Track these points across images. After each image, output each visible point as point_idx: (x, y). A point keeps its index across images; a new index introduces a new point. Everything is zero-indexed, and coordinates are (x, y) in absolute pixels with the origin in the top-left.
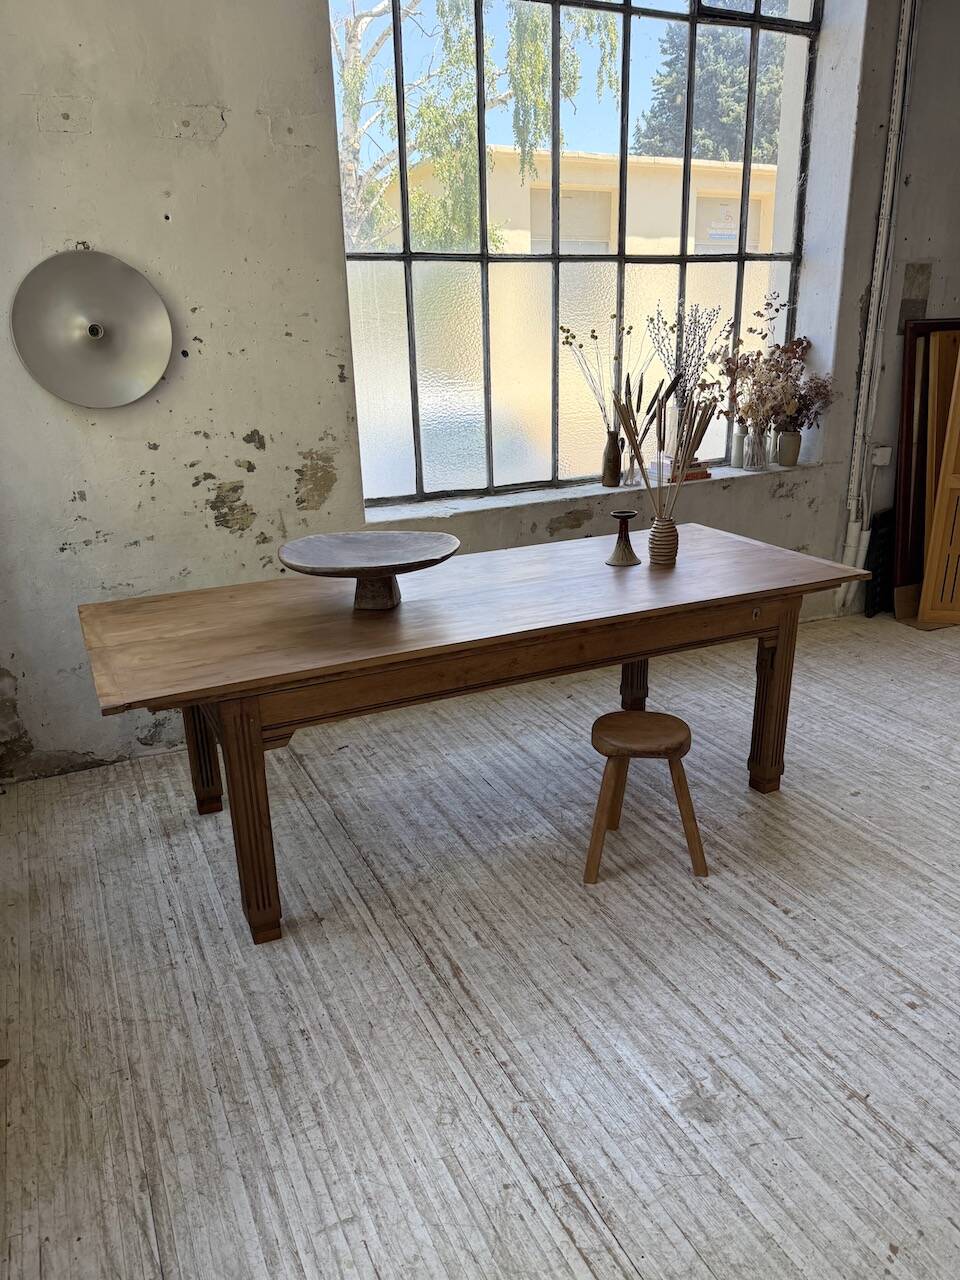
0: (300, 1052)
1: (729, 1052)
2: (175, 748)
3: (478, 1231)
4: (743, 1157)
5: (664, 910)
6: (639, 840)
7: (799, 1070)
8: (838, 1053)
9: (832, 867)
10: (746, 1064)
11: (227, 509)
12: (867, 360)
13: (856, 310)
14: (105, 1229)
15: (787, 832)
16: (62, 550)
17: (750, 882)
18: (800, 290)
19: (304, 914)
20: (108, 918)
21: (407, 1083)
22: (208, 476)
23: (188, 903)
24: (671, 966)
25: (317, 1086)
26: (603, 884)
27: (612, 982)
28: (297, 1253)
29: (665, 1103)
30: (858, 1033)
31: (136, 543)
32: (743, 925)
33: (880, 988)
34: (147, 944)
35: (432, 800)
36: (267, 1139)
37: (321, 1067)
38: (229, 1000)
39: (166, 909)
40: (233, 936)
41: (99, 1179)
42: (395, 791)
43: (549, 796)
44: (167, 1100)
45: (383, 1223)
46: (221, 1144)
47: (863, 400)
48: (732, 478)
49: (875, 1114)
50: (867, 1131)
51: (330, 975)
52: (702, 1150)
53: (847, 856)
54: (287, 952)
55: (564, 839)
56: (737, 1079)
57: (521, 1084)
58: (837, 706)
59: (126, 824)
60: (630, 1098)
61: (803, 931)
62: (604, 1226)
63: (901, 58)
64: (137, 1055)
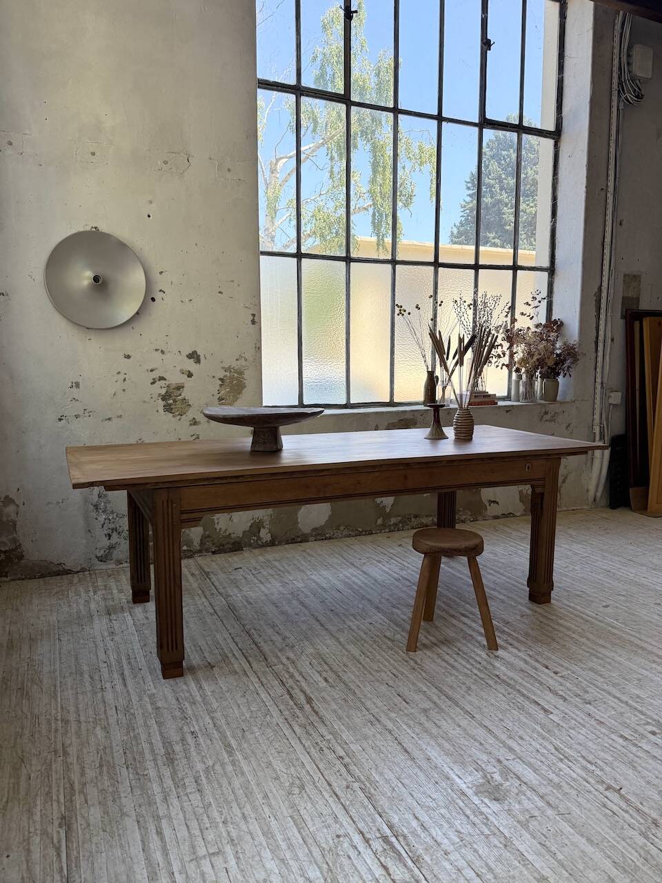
0: (190, 745)
1: (513, 757)
2: (121, 566)
3: (315, 865)
4: (525, 825)
5: (465, 669)
6: (448, 628)
7: (568, 770)
8: (596, 760)
9: (589, 648)
10: (526, 765)
11: (172, 400)
12: (601, 333)
13: (592, 300)
14: (29, 851)
15: (556, 627)
16: (60, 420)
17: (529, 655)
18: (554, 290)
19: (201, 663)
20: (60, 660)
21: (267, 768)
22: (162, 378)
23: (119, 654)
24: (470, 703)
25: (200, 767)
26: (420, 652)
27: (425, 711)
28: (173, 873)
29: (463, 786)
30: (612, 748)
31: (109, 419)
32: (523, 679)
33: (628, 721)
34: (86, 676)
35: (298, 599)
36: (159, 798)
37: (204, 754)
38: (140, 711)
39: (102, 656)
40: (148, 674)
41: (29, 818)
42: (272, 594)
43: (383, 600)
44: (87, 771)
45: (241, 857)
46: (124, 801)
47: (600, 359)
48: (513, 406)
49: (627, 801)
50: (622, 812)
51: (216, 699)
52: (491, 818)
53: (601, 642)
54: (187, 685)
55: (393, 625)
56: (519, 774)
57: (355, 770)
58: (591, 556)
59: (82, 607)
60: (437, 783)
61: (568, 684)
62: (413, 865)
63: (612, 150)
64: (69, 742)
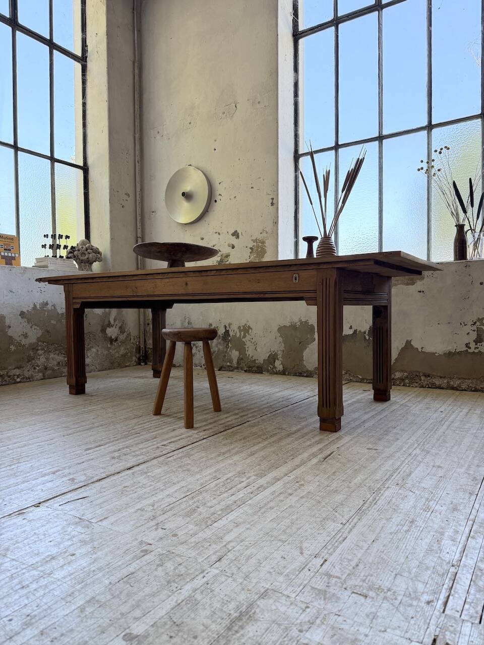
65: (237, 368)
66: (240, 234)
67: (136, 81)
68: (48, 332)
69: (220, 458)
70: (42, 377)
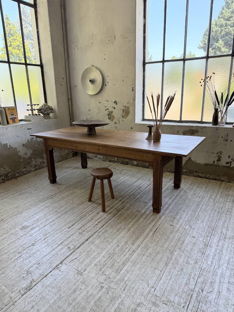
11: (110, 116)
22: (108, 109)
65: (117, 161)
66: (118, 102)
67: (63, 16)
68: (35, 150)
69: (118, 233)
70: (35, 170)
